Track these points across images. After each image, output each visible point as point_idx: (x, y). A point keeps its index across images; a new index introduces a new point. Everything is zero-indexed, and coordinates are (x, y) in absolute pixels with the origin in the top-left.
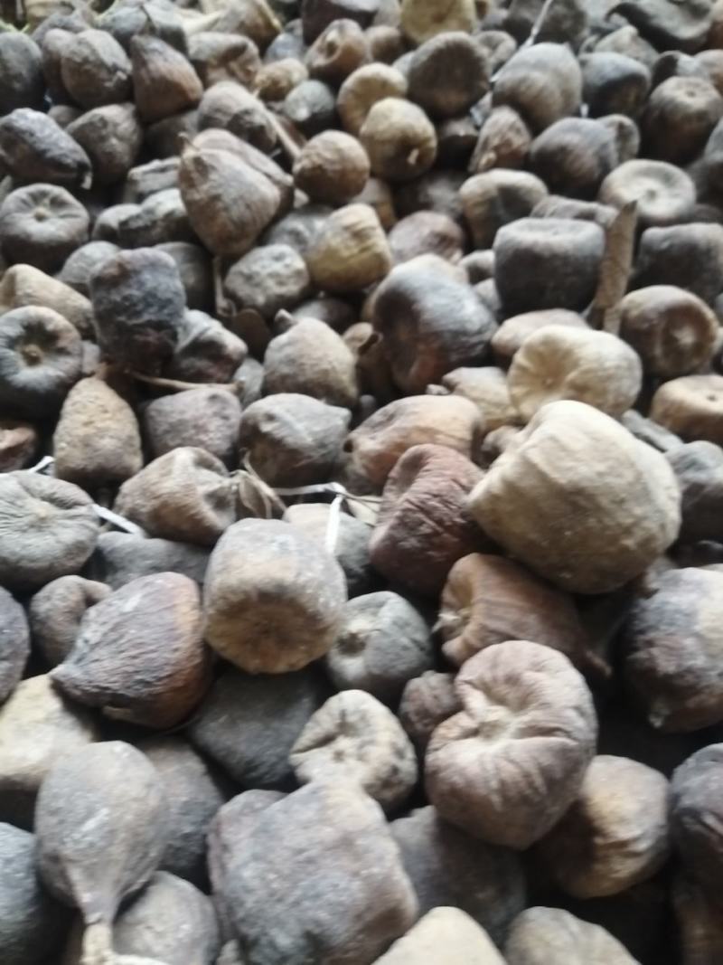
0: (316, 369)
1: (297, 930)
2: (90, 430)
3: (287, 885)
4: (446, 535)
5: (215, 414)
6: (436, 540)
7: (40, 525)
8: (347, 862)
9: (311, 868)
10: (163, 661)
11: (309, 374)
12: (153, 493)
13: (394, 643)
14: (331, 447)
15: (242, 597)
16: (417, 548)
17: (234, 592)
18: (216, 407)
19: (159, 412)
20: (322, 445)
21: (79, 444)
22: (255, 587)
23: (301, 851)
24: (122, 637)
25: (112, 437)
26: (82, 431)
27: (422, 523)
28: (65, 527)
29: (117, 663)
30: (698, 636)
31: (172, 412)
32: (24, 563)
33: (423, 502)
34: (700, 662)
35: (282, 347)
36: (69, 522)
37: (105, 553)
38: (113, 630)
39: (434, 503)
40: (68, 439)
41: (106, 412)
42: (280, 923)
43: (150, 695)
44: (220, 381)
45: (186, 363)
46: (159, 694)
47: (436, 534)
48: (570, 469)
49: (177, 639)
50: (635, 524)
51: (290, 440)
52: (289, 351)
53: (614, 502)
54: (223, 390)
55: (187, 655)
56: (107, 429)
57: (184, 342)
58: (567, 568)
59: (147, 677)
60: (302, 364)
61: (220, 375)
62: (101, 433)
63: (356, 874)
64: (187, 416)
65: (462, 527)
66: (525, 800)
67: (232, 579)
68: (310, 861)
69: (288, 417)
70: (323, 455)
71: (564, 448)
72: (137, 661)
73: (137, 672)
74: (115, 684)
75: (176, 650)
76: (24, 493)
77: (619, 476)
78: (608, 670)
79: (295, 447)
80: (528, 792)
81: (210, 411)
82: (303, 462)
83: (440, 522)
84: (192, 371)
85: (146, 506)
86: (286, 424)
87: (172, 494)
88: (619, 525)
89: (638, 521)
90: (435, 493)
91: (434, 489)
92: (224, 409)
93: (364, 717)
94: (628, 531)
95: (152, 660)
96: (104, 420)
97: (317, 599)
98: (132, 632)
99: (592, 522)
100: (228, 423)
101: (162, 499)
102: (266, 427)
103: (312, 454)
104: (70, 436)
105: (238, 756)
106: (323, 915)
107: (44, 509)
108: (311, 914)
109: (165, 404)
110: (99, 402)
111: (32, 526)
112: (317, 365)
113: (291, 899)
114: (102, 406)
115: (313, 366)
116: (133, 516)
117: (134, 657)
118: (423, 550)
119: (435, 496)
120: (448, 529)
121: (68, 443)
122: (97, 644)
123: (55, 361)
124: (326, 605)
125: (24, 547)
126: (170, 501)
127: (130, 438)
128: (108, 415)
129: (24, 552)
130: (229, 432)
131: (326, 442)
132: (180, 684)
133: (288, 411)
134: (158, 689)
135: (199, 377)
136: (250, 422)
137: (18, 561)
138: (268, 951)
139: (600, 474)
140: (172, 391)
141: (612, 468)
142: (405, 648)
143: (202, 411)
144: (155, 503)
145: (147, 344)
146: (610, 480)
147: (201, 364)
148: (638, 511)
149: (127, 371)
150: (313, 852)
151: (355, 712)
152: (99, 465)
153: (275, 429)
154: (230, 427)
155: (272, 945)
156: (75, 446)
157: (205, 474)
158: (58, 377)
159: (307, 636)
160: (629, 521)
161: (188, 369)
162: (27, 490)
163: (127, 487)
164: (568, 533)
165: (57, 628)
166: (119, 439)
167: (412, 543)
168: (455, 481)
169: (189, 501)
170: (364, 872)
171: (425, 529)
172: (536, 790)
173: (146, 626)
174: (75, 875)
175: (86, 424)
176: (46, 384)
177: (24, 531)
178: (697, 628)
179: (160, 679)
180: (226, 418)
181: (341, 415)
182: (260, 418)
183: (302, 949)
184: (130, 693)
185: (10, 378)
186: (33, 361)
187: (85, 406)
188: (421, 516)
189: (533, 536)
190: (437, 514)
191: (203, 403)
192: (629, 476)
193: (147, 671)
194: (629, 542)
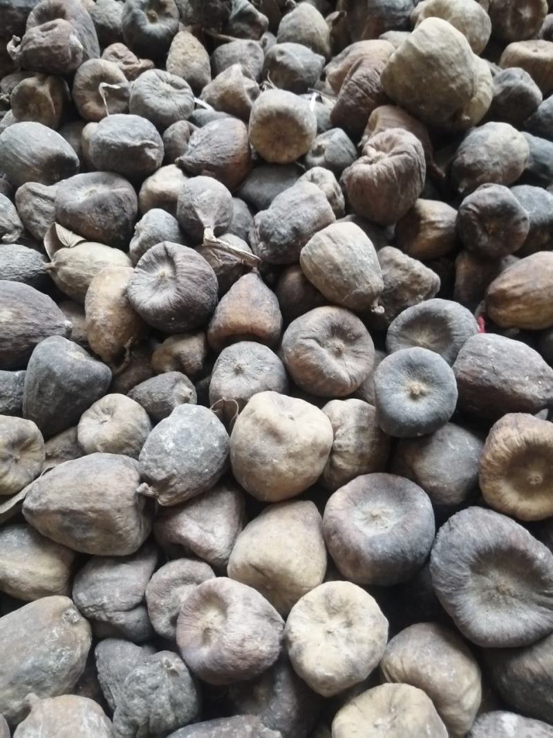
0: (308, 32)
1: (289, 227)
2: (186, 57)
3: (286, 213)
4: (369, 98)
5: (251, 55)
6: (363, 101)
7: (167, 95)
8: (311, 205)
9: (296, 207)
10: (230, 149)
11: (304, 35)
12: (220, 87)
13: (339, 148)
14: (313, 74)
15: (269, 114)
16: (353, 105)
17: (265, 111)
18: (252, 51)
19: (221, 52)
20: (309, 71)
21: (181, 65)
22: (275, 109)
23: (293, 202)
24: (210, 140)
25: (197, 62)
26: (182, 58)
27: (357, 91)
28: (179, 98)
29: (209, 150)
30: (487, 146)
31: (229, 52)
32: (161, 112)
33: (358, 80)
34: (485, 157)
35: (289, 19)
36: (180, 96)
37: (197, 118)
38: (206, 137)
39: (364, 80)
40: (174, 61)
41: (194, 47)
42: (282, 226)
43: (224, 164)
44: (253, 38)
45: (235, 25)
46: (228, 165)
47: (364, 97)
48: (428, 46)
49: (237, 140)
50: (457, 76)
51: (291, 65)
52: (293, 21)
53: (447, 63)
54: (257, 43)
55: (241, 147)
56: (195, 57)
57: (234, 12)
58: (423, 102)
59: (223, 156)
60: (300, 29)
61: (254, 35)
62: (192, 59)
63: (315, 208)
64: (237, 53)
65: (378, 94)
66: (387, 180)
67: (265, 106)
68: (296, 204)
69: (291, 53)
70: (309, 78)
71: (426, 36)
72: (218, 149)
73: (218, 154)
74: (209, 160)
75: (236, 145)
76: (158, 79)
77: (452, 50)
78: (444, 175)
79: (294, 68)
80: (389, 177)
81: (248, 53)
82: (298, 79)
83: (366, 91)
84: (239, 31)
85: (216, 95)
86: (290, 56)
87: (231, 86)
88: (449, 76)
89: (459, 75)
90: (365, 75)
91: (365, 73)
92: (256, 52)
93: (322, 176)
94: (453, 80)
95: (225, 148)
96: (193, 52)
97: (303, 119)
98: (216, 137)
99: (436, 74)
100: (258, 61)
101: (225, 90)
102: (279, 59)
103: (303, 75)
104: (176, 60)
105: (263, 197)
106: (300, 221)
107: (169, 88)
108: (295, 221)
109: (224, 47)
110: (191, 42)
111: (163, 95)
112: (308, 29)
113: (288, 217)
114: (192, 44)
115: (306, 30)
116: (209, 102)
117: (217, 147)
118: (357, 106)
119: (364, 77)
120: (370, 95)
121: (175, 64)
122: (199, 144)
123: (165, 20)
124: (308, 123)
125: (161, 104)
126: (230, 90)
127: (206, 64)
128: (195, 50)
129: (160, 106)
130: (258, 66)
131: (312, 69)
132: (238, 161)
133: (291, 50)
134: (228, 161)
135: (242, 35)
136: (271, 57)
137: (158, 110)
138: (278, 236)
139: (442, 49)
140: (227, 42)
141: (448, 46)
142: (344, 152)
143: (244, 52)
144: (222, 92)
145: (216, 9)
146: (448, 52)
147: (244, 27)
148: (459, 70)
149: (203, 29)
150: (298, 201)
151: (317, 174)
152: (191, 76)
153: (284, 59)
154: (259, 63)
155: (279, 233)
156: (179, 65)
157: (246, 80)
158: (167, 29)
159: (297, 139)
160: (454, 74)
161: (236, 29)
162: (160, 78)
163: (205, 89)
164: (424, 80)
165: (178, 141)
166: (201, 63)
167: (351, 102)
168: (376, 70)
169: (239, 90)
170: (318, 207)
171: (358, 95)
172: (393, 176)
173: (222, 135)
174: (199, 212)
175: (184, 54)
176: (161, 33)
177: (160, 97)
178: (487, 143)
179: (229, 157)
180: (256, 58)
181: (319, 59)
182: (276, 53)
183: (291, 235)
184: (215, 164)
185: (142, 27)
186: (153, 20)
187: (183, 44)
188: (357, 88)
189: (408, 83)
190: (365, 86)
191: (245, 47)
192: (457, 51)
193: (223, 153)
194: (453, 86)
